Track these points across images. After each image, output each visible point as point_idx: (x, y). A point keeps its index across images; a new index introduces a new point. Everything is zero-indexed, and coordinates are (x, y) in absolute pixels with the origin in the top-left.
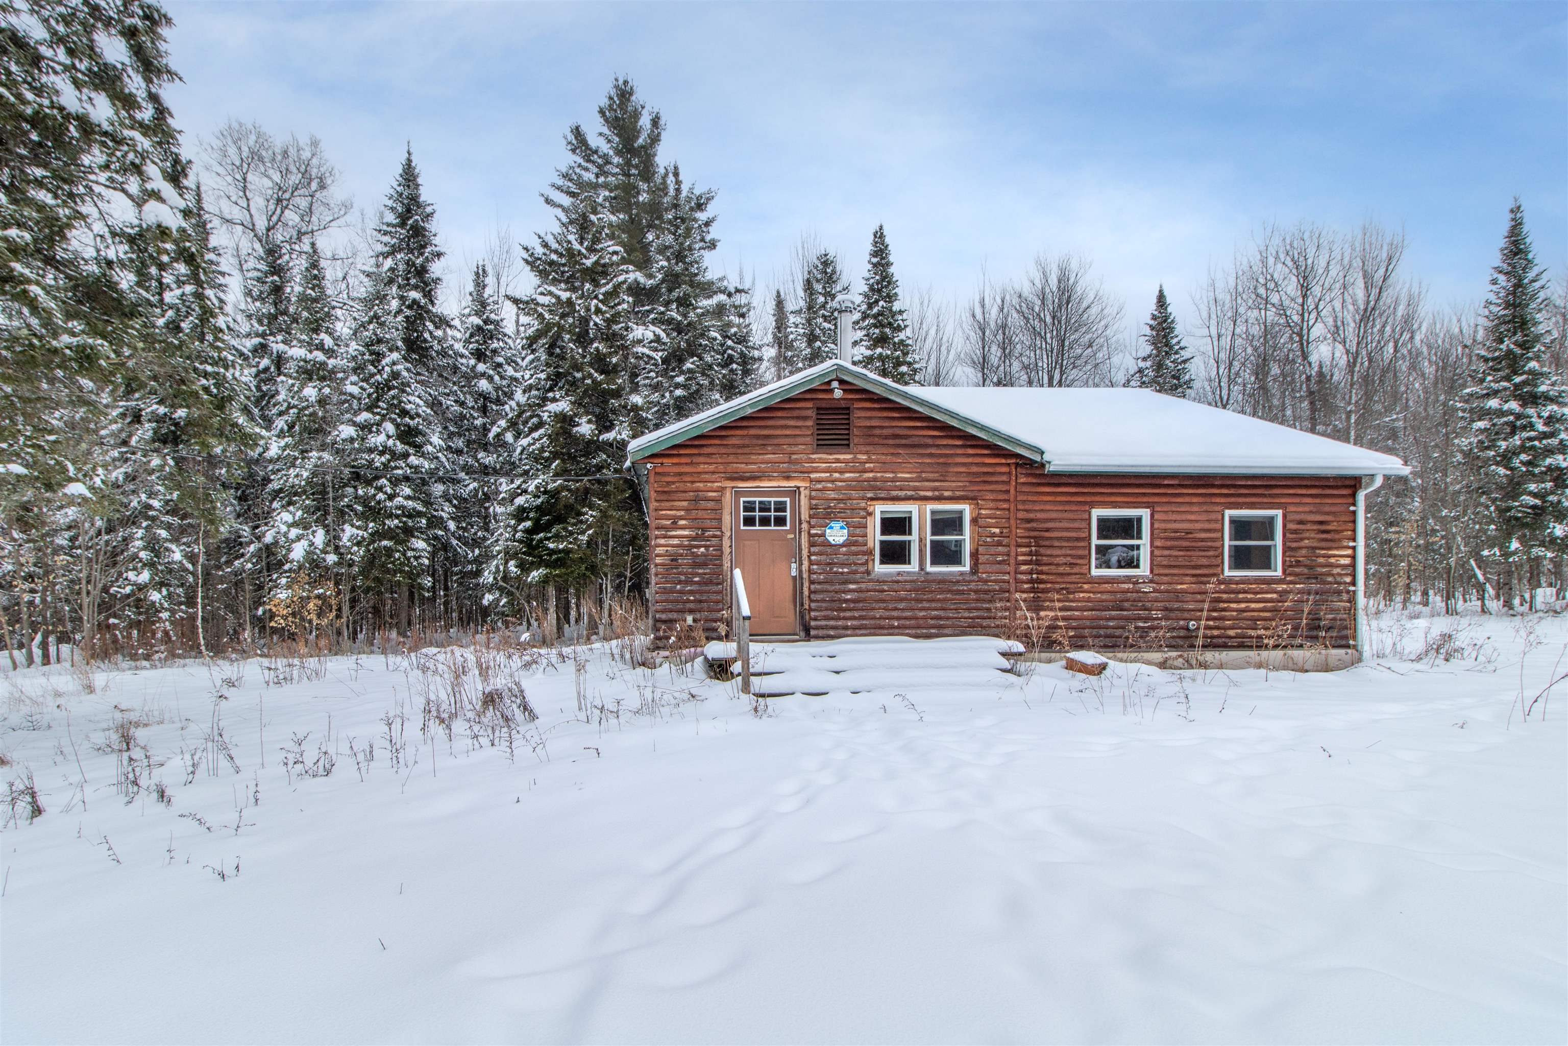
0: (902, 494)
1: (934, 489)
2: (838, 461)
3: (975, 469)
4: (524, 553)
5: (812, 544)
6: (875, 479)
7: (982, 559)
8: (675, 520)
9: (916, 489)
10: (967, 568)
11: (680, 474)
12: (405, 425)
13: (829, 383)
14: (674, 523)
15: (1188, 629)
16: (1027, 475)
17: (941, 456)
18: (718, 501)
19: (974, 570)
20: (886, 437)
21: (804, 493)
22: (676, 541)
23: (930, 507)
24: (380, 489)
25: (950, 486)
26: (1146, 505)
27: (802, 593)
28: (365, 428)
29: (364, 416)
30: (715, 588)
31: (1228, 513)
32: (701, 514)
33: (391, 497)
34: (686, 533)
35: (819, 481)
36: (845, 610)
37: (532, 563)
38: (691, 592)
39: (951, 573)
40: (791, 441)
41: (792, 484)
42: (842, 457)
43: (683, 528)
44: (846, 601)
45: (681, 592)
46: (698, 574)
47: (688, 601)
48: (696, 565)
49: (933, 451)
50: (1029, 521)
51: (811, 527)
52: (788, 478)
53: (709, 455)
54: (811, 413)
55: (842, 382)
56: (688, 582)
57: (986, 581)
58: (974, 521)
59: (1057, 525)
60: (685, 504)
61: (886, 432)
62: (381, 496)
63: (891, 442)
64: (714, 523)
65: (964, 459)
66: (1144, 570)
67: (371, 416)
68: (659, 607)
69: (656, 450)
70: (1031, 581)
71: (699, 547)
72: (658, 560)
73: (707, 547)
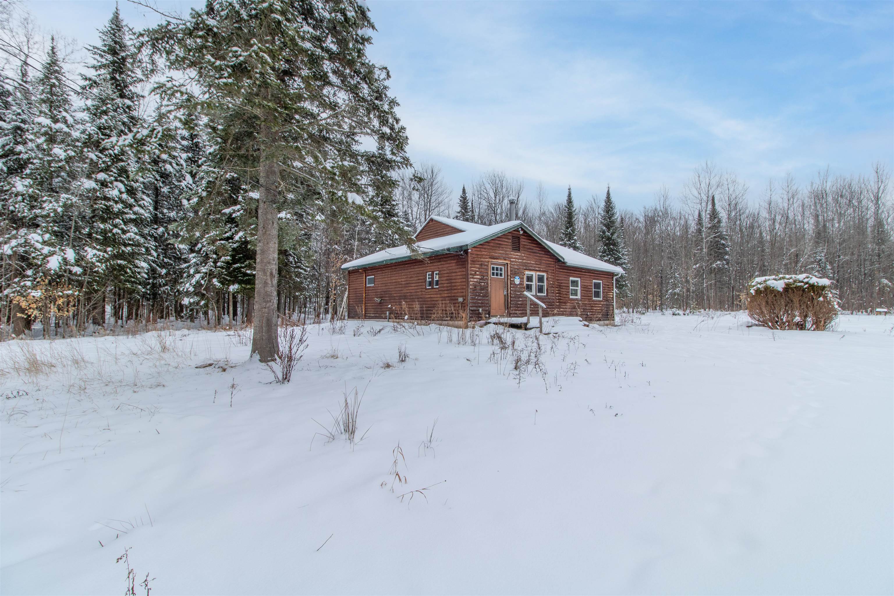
0: (532, 268)
1: (539, 268)
2: (517, 255)
3: (547, 262)
4: (225, 275)
5: (511, 284)
6: (526, 263)
7: (549, 291)
8: (476, 271)
9: (535, 267)
10: (545, 294)
11: (477, 255)
12: (130, 186)
13: (518, 229)
14: (475, 273)
15: (587, 315)
16: (558, 265)
17: (540, 257)
18: (487, 266)
19: (547, 294)
20: (528, 249)
21: (509, 265)
22: (475, 280)
23: (538, 273)
24: (116, 226)
25: (543, 267)
26: (580, 277)
27: (508, 301)
28: (104, 184)
29: (102, 176)
30: (486, 298)
31: (594, 281)
32: (483, 270)
33: (124, 232)
34: (479, 277)
35: (513, 262)
36: (518, 307)
37: (230, 280)
38: (480, 300)
39: (542, 296)
40: (506, 246)
41: (506, 262)
42: (518, 254)
43: (478, 275)
44: (519, 304)
45: (477, 299)
46: (481, 293)
47: (479, 303)
48: (481, 289)
49: (538, 255)
50: (558, 280)
51: (511, 277)
52: (505, 260)
53: (485, 248)
54: (510, 237)
55: (522, 229)
56: (479, 296)
57: (549, 299)
58: (547, 279)
59: (564, 282)
60: (478, 266)
61: (528, 247)
62: (115, 230)
63: (529, 250)
64: (486, 274)
65: (546, 259)
66: (579, 297)
67: (107, 176)
68: (471, 305)
69: (475, 245)
70: (558, 299)
71: (482, 282)
72: (471, 287)
73: (484, 283)
